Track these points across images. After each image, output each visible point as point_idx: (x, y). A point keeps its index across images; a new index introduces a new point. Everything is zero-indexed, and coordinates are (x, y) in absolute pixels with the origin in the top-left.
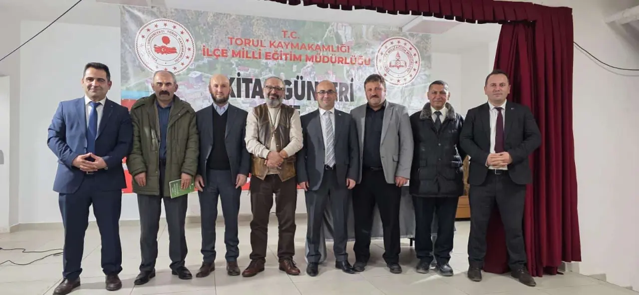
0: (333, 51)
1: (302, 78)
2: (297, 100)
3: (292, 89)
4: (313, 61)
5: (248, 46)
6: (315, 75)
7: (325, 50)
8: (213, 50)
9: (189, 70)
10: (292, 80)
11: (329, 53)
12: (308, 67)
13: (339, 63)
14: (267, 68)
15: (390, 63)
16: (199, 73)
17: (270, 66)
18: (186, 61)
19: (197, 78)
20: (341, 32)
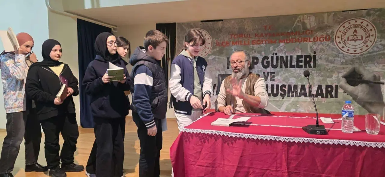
0: (299, 34)
1: (276, 54)
2: (273, 68)
3: (269, 61)
4: (284, 43)
5: (241, 38)
6: (286, 51)
7: (293, 34)
8: (222, 42)
9: (209, 55)
10: (270, 56)
11: (296, 36)
12: (281, 47)
13: (304, 42)
14: (253, 49)
15: (348, 38)
16: (214, 56)
17: (255, 48)
18: (207, 50)
19: (213, 59)
20: (306, 21)
